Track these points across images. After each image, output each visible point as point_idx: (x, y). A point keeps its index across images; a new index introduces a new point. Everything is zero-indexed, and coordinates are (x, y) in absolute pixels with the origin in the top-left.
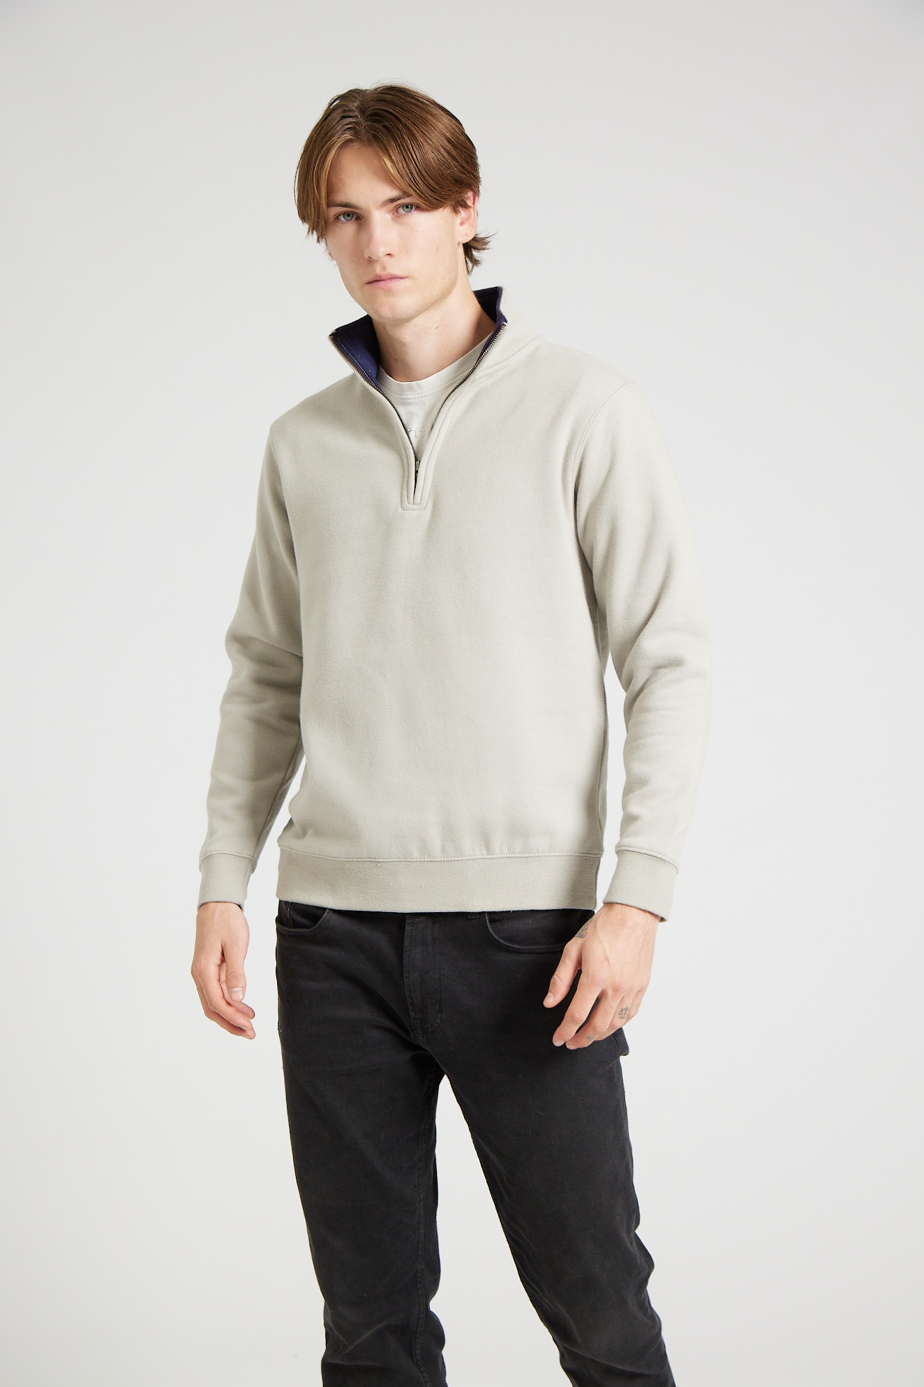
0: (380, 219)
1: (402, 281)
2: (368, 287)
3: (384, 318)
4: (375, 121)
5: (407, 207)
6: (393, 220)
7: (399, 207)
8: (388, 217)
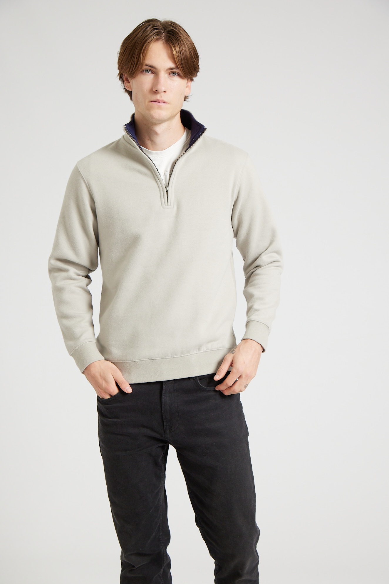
0: (163, 76)
1: (166, 104)
2: (151, 103)
3: (154, 118)
4: (170, 34)
5: (174, 73)
6: (168, 77)
7: (171, 72)
8: (167, 75)
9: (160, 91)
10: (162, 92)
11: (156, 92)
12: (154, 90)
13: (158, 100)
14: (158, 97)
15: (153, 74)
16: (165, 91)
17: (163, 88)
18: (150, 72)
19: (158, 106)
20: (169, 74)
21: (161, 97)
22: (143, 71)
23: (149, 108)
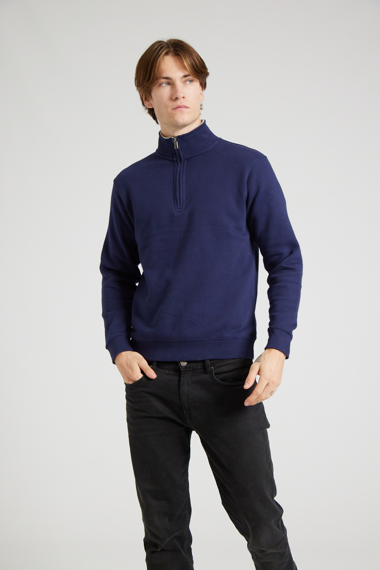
1: (187, 109)
2: (174, 111)
7: (186, 80)
9: (179, 97)
10: (181, 98)
11: (176, 99)
12: (174, 98)
13: (180, 106)
14: (178, 103)
16: (183, 97)
17: (182, 94)
19: (180, 111)
20: (185, 83)
21: (182, 103)
22: (161, 84)
23: (172, 116)
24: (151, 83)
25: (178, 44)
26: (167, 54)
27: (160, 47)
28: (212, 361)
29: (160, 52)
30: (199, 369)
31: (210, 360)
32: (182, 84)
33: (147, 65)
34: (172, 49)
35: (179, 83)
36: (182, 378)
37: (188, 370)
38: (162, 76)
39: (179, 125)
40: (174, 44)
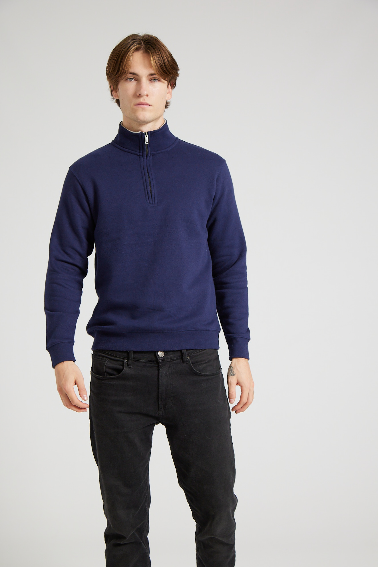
9: (142, 95)
10: (144, 95)
11: (140, 96)
12: (138, 94)
13: (142, 103)
14: (141, 100)
15: (136, 81)
16: (146, 95)
17: (145, 92)
18: (133, 80)
19: (142, 108)
20: (150, 80)
21: (144, 100)
22: (127, 79)
23: (134, 111)
24: (119, 77)
25: (150, 42)
26: (137, 49)
27: (133, 41)
28: (188, 352)
29: (131, 47)
30: (176, 360)
31: (187, 350)
32: (148, 81)
33: (117, 58)
34: (143, 45)
35: (145, 81)
36: (160, 370)
37: (165, 361)
38: (129, 71)
39: (139, 121)
40: (147, 40)
